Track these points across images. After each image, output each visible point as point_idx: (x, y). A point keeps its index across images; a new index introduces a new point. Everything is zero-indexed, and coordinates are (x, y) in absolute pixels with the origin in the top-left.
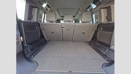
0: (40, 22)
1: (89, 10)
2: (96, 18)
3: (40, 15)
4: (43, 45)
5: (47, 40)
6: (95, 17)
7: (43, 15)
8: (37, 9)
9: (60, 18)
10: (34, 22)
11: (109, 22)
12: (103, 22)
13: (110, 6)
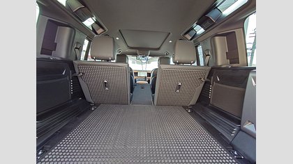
0: (76, 59)
1: (190, 38)
2: (205, 55)
3: (77, 43)
4: (78, 116)
5: (90, 103)
6: (204, 53)
7: (86, 42)
8: (68, 29)
9: (128, 50)
10: (59, 59)
11: (234, 65)
12: (219, 63)
13: (234, 32)
